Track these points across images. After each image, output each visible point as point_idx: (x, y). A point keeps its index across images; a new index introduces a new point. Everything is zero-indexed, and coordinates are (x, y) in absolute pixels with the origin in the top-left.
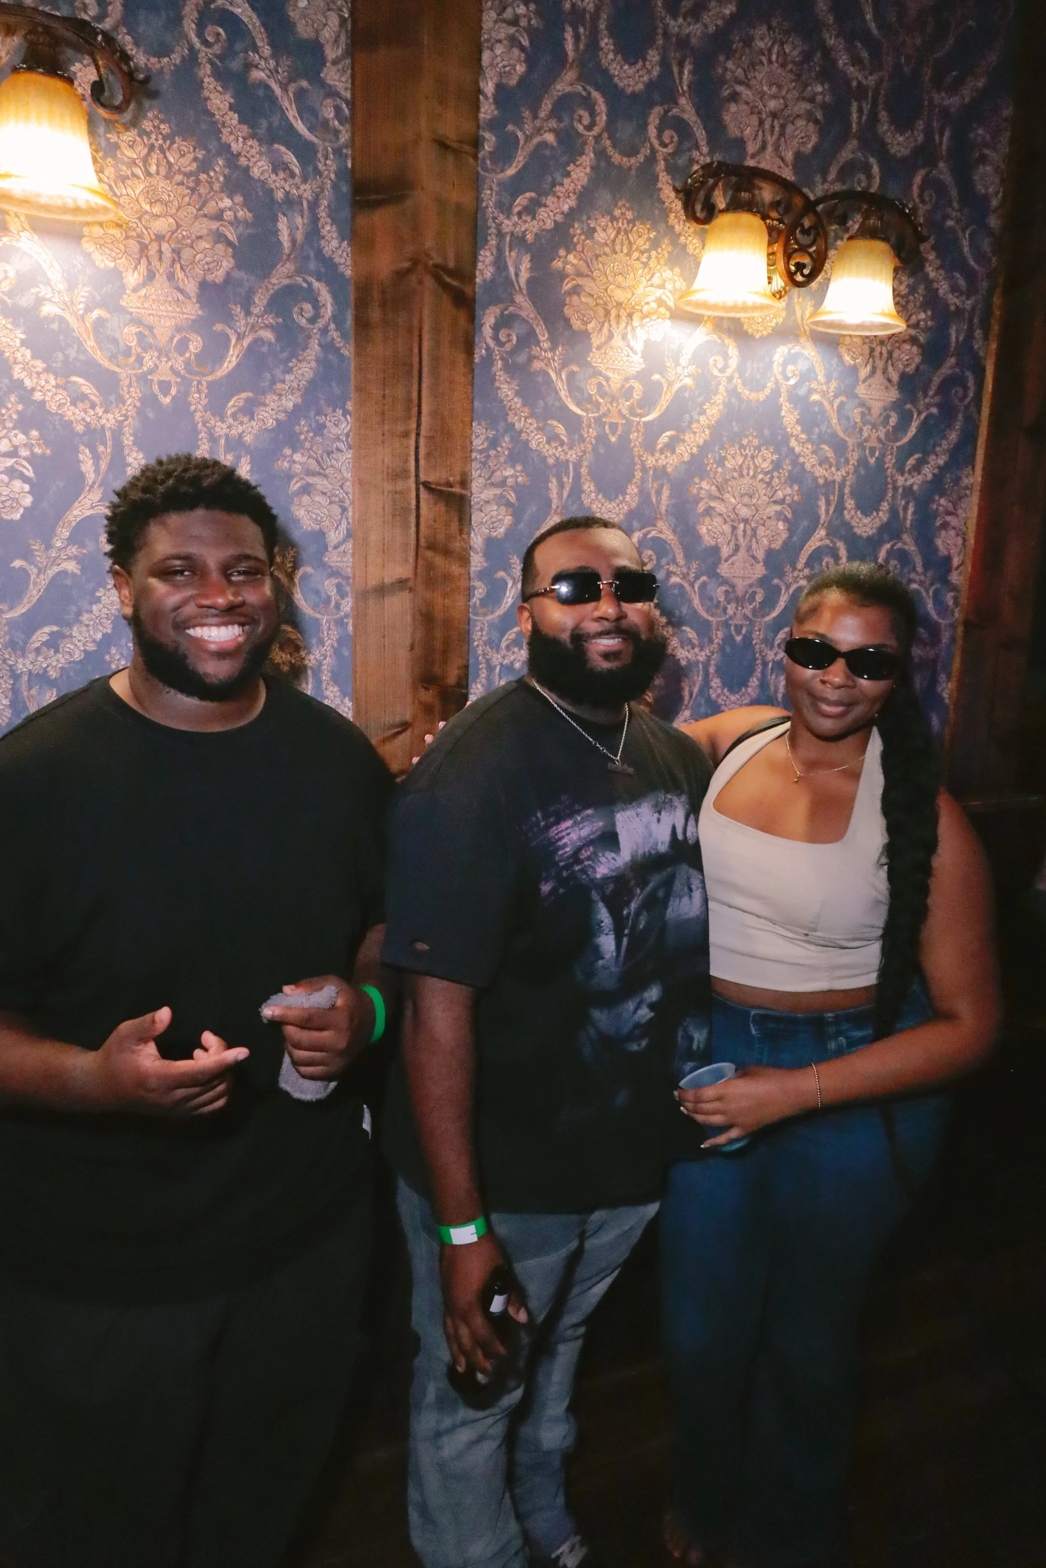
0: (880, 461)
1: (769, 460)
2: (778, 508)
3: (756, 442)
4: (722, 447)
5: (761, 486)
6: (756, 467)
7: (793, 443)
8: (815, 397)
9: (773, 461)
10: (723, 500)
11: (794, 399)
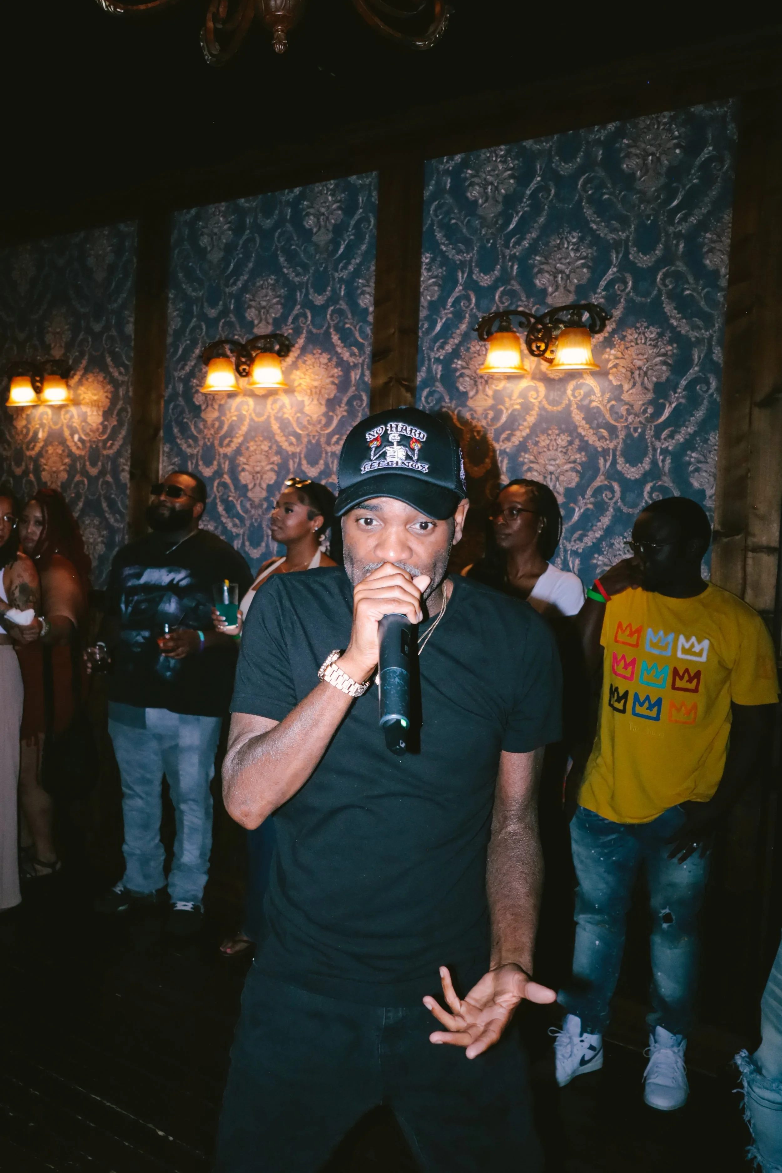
0: (642, 435)
1: (566, 441)
2: (572, 465)
3: (557, 432)
4: (537, 436)
5: (560, 455)
6: (558, 445)
7: (580, 430)
8: (594, 404)
9: (568, 441)
10: (538, 463)
11: (580, 408)
